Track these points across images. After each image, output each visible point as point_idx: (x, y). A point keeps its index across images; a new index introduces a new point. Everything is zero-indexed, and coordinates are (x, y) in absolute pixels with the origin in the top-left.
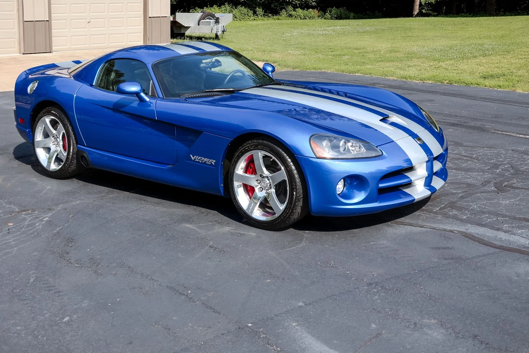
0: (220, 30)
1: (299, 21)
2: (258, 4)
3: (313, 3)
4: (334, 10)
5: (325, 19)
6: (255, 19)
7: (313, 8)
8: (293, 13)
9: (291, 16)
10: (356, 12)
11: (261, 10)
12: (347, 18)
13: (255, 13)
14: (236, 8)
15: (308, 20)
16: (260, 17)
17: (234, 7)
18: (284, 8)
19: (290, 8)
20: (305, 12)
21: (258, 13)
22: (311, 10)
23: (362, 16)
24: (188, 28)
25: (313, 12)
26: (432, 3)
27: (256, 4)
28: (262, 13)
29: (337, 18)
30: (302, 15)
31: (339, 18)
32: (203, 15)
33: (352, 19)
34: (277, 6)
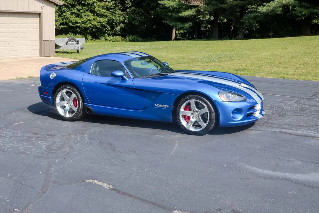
0: (80, 48)
1: (111, 42)
2: (88, 33)
3: (119, 33)
4: (131, 37)
5: (126, 41)
6: (86, 42)
7: (119, 35)
8: (108, 38)
9: (107, 40)
10: (142, 38)
11: (90, 37)
12: (138, 41)
13: (86, 38)
14: (76, 36)
15: (116, 42)
16: (89, 41)
17: (74, 35)
18: (103, 35)
19: (106, 35)
20: (115, 37)
21: (88, 38)
22: (117, 36)
23: (146, 40)
24: (61, 46)
25: (119, 38)
26: (182, 33)
27: (87, 33)
28: (91, 38)
29: (132, 41)
30: (113, 39)
31: (133, 41)
32: (69, 39)
33: (140, 42)
34: (99, 34)
